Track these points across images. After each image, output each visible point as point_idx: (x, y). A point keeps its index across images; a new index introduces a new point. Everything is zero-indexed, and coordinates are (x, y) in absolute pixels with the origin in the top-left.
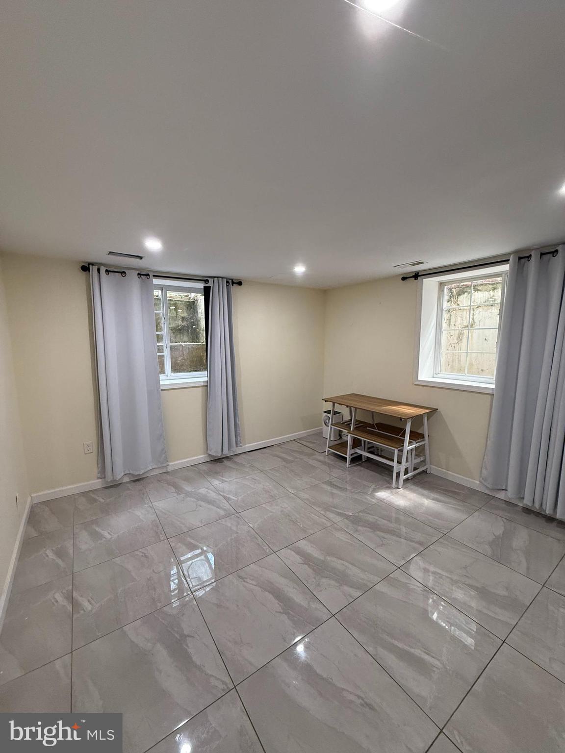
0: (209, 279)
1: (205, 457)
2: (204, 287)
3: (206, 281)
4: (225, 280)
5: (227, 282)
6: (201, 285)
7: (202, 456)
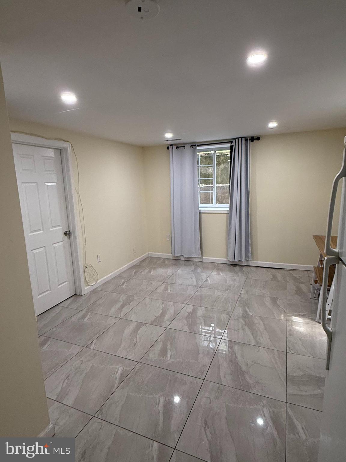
0: (233, 140)
1: (226, 260)
2: (231, 146)
3: (232, 142)
4: (243, 139)
5: (246, 140)
6: (229, 145)
7: (225, 259)
